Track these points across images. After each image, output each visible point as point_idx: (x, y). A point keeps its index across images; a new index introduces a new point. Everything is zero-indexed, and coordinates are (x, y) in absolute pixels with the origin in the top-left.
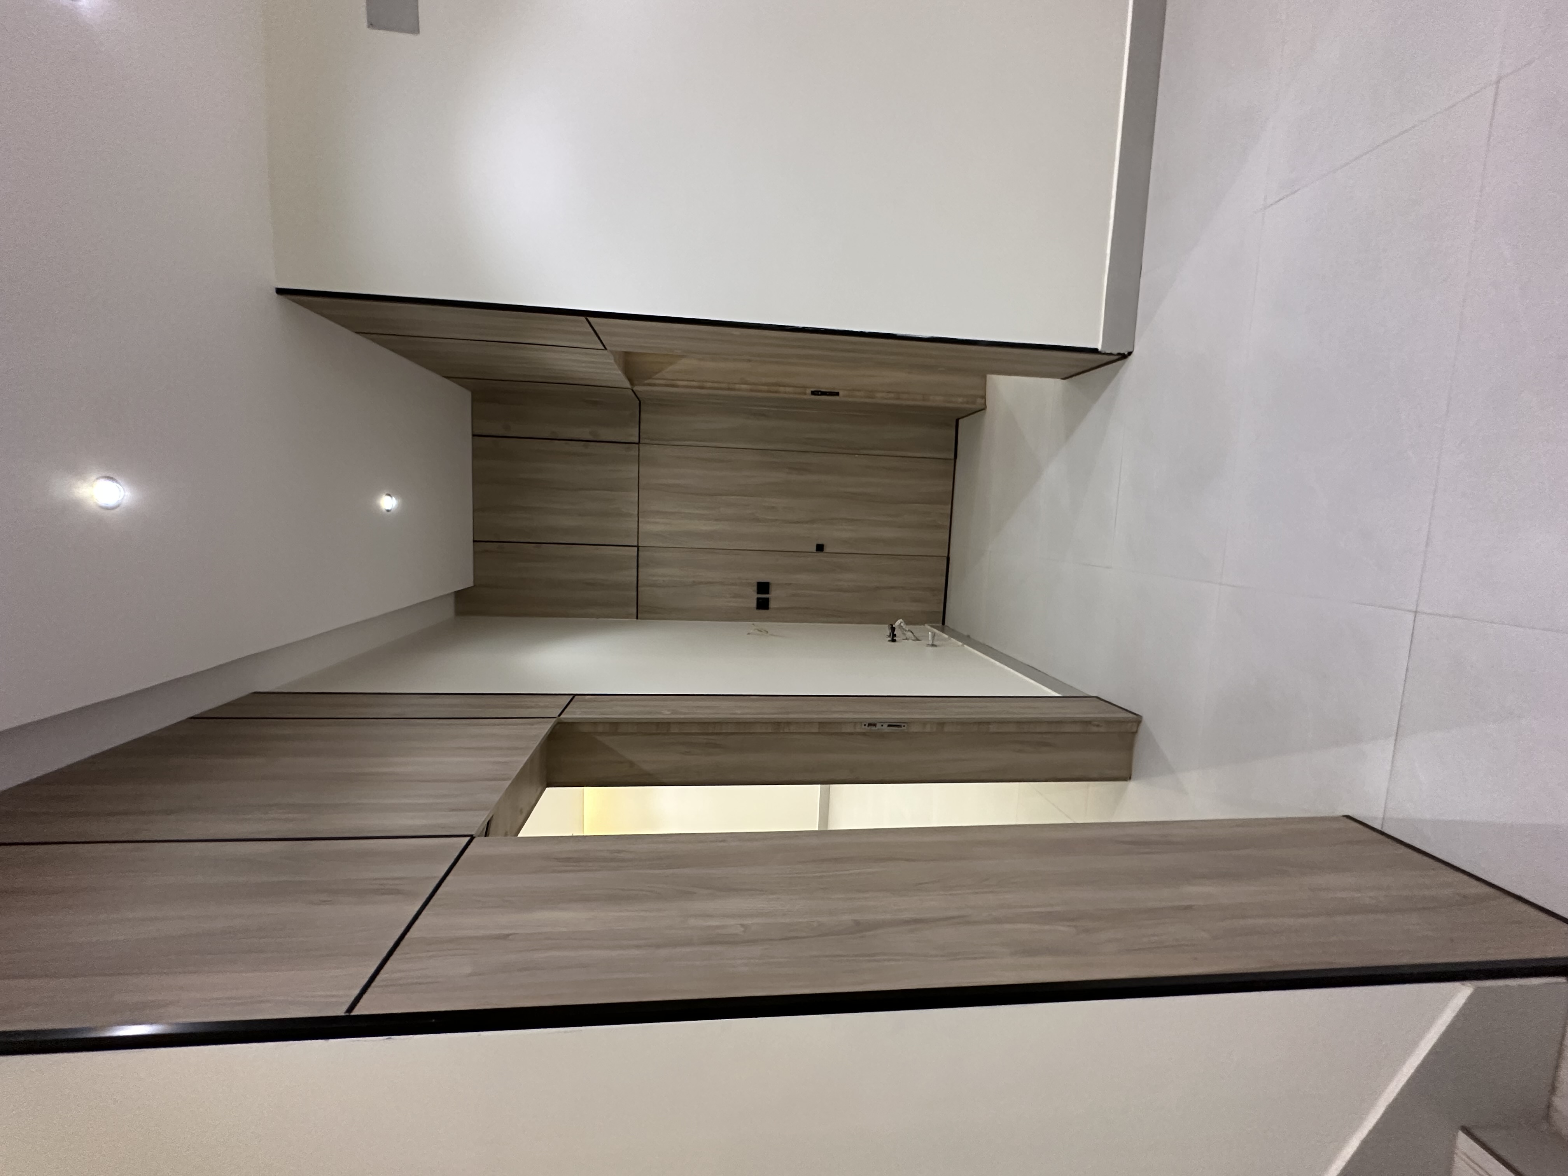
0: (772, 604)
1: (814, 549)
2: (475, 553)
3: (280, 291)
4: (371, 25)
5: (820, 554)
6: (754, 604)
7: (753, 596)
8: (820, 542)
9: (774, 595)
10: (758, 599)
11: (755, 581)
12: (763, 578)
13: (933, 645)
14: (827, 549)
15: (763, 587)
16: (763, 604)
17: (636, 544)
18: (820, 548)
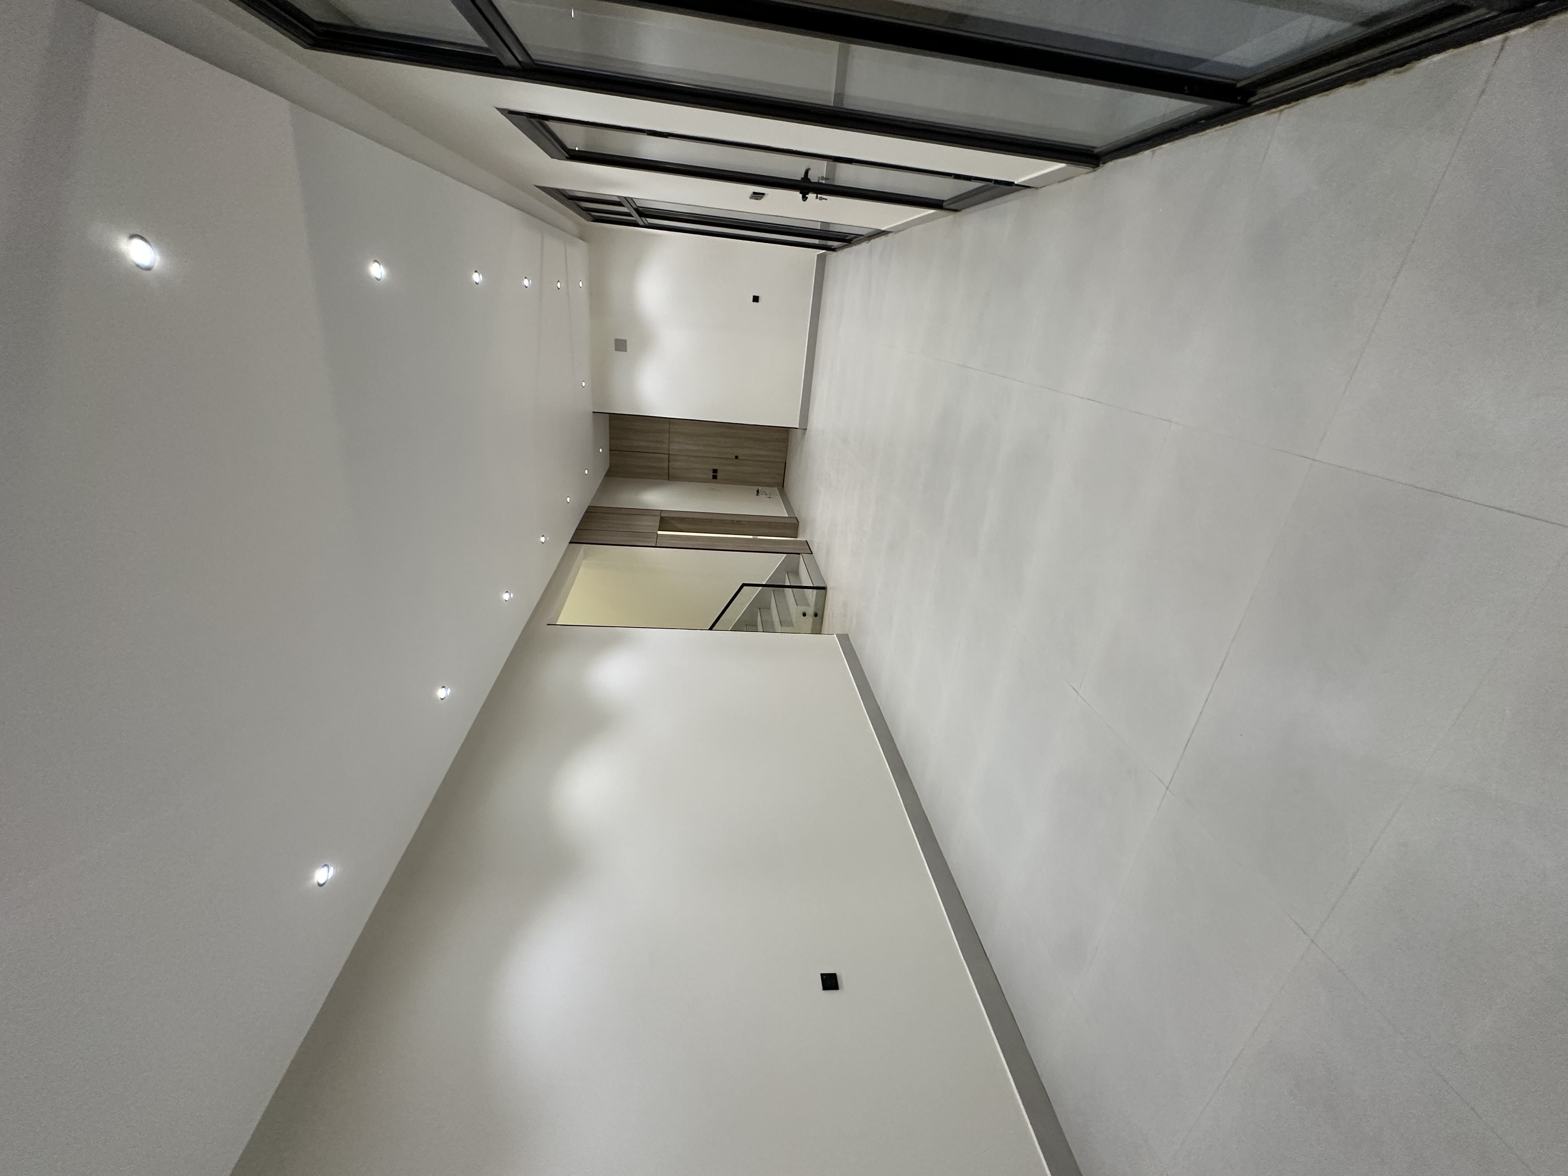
0: (718, 477)
1: (734, 457)
2: (610, 454)
3: (593, 412)
4: (616, 350)
5: (736, 460)
6: (712, 477)
7: (711, 474)
8: (737, 455)
9: (719, 475)
10: (713, 475)
11: (712, 469)
12: (715, 468)
13: (770, 498)
14: (739, 458)
15: (715, 471)
16: (715, 477)
17: (668, 453)
18: (737, 457)
